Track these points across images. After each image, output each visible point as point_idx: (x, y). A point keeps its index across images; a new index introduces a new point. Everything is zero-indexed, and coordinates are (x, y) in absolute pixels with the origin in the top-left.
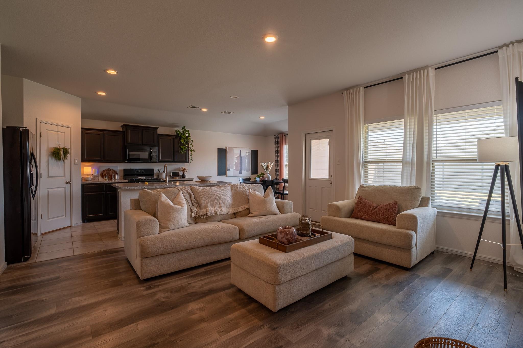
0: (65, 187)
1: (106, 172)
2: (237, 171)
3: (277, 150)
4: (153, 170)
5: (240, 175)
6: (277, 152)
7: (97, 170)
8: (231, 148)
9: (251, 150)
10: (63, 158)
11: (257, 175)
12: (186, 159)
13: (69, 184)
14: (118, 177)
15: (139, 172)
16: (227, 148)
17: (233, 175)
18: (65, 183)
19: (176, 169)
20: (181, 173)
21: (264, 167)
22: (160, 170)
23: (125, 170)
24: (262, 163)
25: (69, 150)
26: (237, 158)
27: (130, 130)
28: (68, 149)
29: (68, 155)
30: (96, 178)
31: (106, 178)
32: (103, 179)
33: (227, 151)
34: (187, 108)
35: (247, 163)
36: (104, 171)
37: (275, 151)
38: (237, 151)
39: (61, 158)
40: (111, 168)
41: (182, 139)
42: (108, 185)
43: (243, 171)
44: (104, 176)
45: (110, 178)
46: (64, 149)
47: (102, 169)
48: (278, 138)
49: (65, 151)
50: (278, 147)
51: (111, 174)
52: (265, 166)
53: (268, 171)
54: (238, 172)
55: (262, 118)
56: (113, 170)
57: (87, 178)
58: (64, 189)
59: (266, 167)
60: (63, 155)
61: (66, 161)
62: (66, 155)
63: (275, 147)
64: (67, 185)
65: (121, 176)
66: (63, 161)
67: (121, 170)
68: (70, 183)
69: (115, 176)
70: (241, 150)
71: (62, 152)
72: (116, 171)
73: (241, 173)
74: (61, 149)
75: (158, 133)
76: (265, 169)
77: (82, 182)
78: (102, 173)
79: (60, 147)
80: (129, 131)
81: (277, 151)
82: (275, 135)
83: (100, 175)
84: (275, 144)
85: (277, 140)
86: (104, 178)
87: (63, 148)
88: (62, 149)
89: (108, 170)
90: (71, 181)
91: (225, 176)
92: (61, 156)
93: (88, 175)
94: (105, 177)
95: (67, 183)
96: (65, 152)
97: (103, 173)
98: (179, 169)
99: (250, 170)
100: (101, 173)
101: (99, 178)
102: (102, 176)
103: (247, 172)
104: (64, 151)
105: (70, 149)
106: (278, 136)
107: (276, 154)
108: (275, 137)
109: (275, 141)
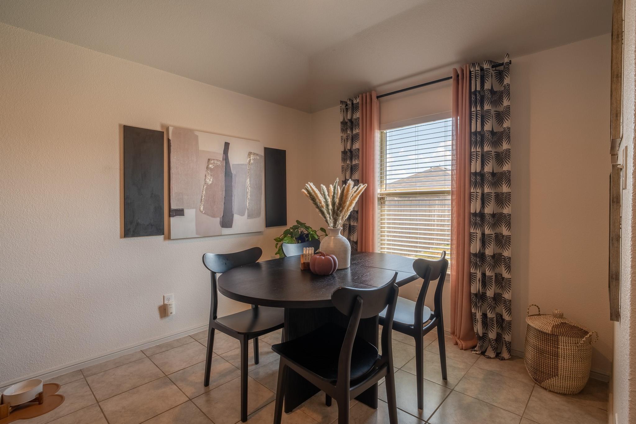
2: (214, 216)
3: (349, 147)
5: (227, 231)
6: (349, 154)
8: (187, 134)
9: (265, 148)
11: (283, 229)
16: (168, 129)
17: (197, 234)
21: (323, 204)
24: (311, 186)
26: (211, 170)
33: (169, 141)
35: (249, 190)
37: (344, 153)
38: (210, 147)
43: (236, 217)
48: (354, 107)
50: (354, 139)
52: (330, 200)
53: (340, 222)
54: (218, 220)
59: (334, 204)
63: (344, 141)
70: (227, 145)
73: (227, 222)
76: (324, 210)
81: (351, 151)
82: (342, 102)
84: (344, 130)
85: (349, 117)
91: (162, 237)
99: (260, 213)
103: (249, 220)
106: (355, 102)
107: (348, 162)
108: (344, 106)
109: (342, 121)
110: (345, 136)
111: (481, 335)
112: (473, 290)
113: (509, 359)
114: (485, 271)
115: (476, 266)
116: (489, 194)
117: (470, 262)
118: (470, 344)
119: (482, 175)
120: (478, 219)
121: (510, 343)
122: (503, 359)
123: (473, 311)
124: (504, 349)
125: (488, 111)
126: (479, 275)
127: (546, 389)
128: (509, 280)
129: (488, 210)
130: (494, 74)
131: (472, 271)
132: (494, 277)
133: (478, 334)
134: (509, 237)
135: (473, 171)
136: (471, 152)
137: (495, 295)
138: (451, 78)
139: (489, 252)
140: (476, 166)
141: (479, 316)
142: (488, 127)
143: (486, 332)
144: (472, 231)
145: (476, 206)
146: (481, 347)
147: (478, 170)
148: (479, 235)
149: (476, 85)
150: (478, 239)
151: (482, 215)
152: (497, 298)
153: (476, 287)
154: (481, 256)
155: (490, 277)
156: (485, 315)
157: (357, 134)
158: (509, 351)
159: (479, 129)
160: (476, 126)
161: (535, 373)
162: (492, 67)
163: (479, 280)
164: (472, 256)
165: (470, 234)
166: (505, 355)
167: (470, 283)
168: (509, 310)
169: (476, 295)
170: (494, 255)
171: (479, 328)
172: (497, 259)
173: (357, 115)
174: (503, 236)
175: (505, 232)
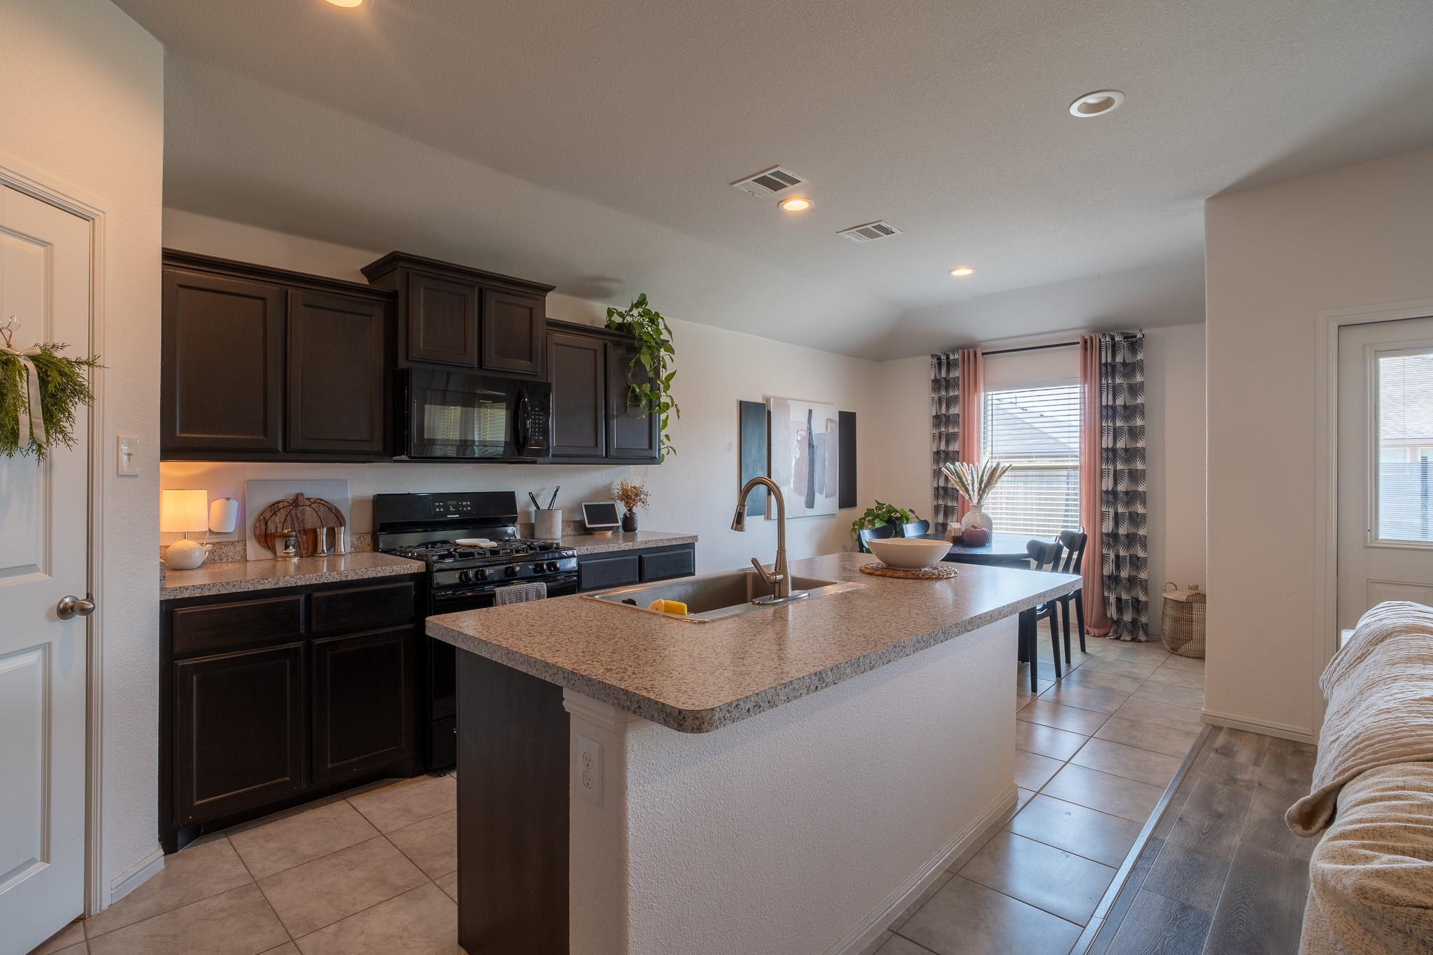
0: (47, 648)
1: (281, 515)
2: (800, 494)
3: (943, 412)
4: (509, 498)
5: (810, 512)
6: (943, 420)
7: (234, 505)
8: (783, 402)
9: (841, 413)
10: (40, 433)
11: (854, 511)
12: (651, 447)
13: (79, 621)
14: (348, 538)
15: (452, 509)
16: (771, 399)
18: (49, 617)
19: (597, 493)
20: (621, 509)
22: (538, 495)
23: (381, 502)
25: (83, 371)
26: (798, 441)
27: (424, 288)
28: (79, 363)
29: (79, 410)
30: (230, 551)
31: (287, 547)
32: (269, 555)
33: (769, 413)
34: (732, 184)
35: (827, 463)
36: (274, 508)
37: (937, 418)
38: (797, 416)
39: (24, 431)
40: (311, 492)
41: (644, 349)
42: (317, 594)
43: (817, 496)
44: (273, 536)
45: (310, 549)
46: (45, 363)
47: (261, 500)
48: (950, 365)
49: (54, 375)
50: (950, 402)
51: (309, 526)
54: (803, 499)
55: (962, 272)
56: (320, 501)
57: (184, 554)
58: (35, 658)
60: (37, 410)
61: (58, 450)
62: (64, 410)
63: (938, 403)
64: (60, 625)
65: (360, 535)
66: (33, 456)
67: (358, 503)
68: (86, 611)
69: (332, 534)
70: (810, 411)
71: (29, 388)
72: (336, 508)
73: (810, 503)
74: (23, 361)
75: (547, 317)
77: (162, 589)
78: (263, 519)
79: (9, 346)
80: (422, 288)
81: (945, 416)
82: (933, 356)
83: (249, 533)
84: (936, 391)
85: (943, 376)
86: (275, 553)
87: (39, 351)
88: (34, 358)
89: (296, 502)
90: (89, 597)
91: (764, 517)
92: (24, 418)
93: (185, 535)
94: (279, 546)
95: (65, 612)
96: (51, 388)
97: (266, 524)
98: (607, 490)
99: (835, 492)
100: (258, 520)
101: (245, 550)
102: (266, 540)
103: (827, 500)
104: (43, 382)
105: (90, 364)
106: (951, 357)
107: (943, 429)
108: (935, 361)
109: (933, 378)
110: (936, 396)
111: (1116, 619)
112: (1106, 572)
113: (1146, 641)
114: (1119, 553)
115: (1109, 546)
116: (1122, 471)
117: (1102, 542)
118: (1103, 631)
119: (1114, 450)
120: (1111, 497)
121: (1147, 624)
122: (1140, 641)
123: (1106, 594)
124: (1141, 632)
125: (1120, 385)
126: (1112, 556)
127: (1182, 656)
128: (1145, 559)
129: (1121, 488)
130: (1125, 346)
131: (1105, 551)
132: (1128, 557)
133: (1112, 618)
134: (1144, 515)
135: (1104, 446)
136: (1101, 426)
137: (1129, 576)
138: (1078, 343)
139: (1122, 531)
140: (1107, 442)
141: (1112, 599)
142: (1120, 402)
143: (1121, 617)
144: (1104, 509)
145: (1108, 484)
146: (1116, 632)
147: (1110, 446)
148: (1112, 514)
149: (1107, 357)
150: (1111, 518)
151: (1114, 493)
152: (1132, 580)
153: (1109, 569)
154: (1114, 536)
155: (1124, 557)
156: (1119, 600)
157: (956, 397)
158: (1146, 633)
159: (1110, 403)
160: (1107, 400)
161: (1172, 642)
162: (1124, 338)
163: (1113, 561)
164: (1105, 537)
165: (1102, 513)
166: (1143, 638)
167: (1102, 565)
168: (1146, 590)
169: (1109, 577)
170: (1128, 534)
171: (1112, 612)
172: (1131, 539)
173: (956, 373)
174: (1138, 514)
175: (1140, 510)
